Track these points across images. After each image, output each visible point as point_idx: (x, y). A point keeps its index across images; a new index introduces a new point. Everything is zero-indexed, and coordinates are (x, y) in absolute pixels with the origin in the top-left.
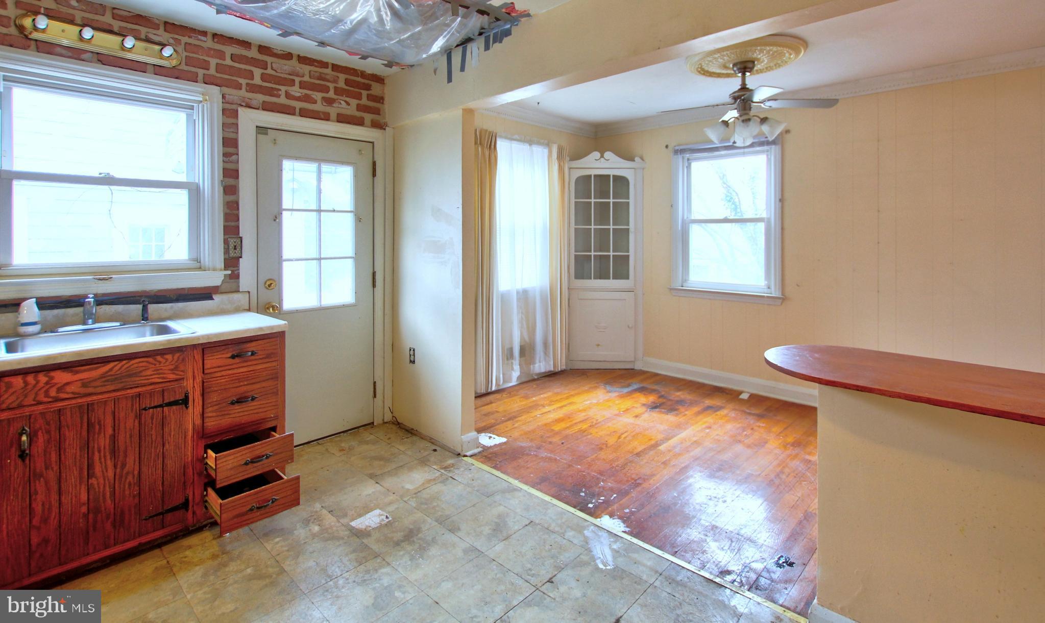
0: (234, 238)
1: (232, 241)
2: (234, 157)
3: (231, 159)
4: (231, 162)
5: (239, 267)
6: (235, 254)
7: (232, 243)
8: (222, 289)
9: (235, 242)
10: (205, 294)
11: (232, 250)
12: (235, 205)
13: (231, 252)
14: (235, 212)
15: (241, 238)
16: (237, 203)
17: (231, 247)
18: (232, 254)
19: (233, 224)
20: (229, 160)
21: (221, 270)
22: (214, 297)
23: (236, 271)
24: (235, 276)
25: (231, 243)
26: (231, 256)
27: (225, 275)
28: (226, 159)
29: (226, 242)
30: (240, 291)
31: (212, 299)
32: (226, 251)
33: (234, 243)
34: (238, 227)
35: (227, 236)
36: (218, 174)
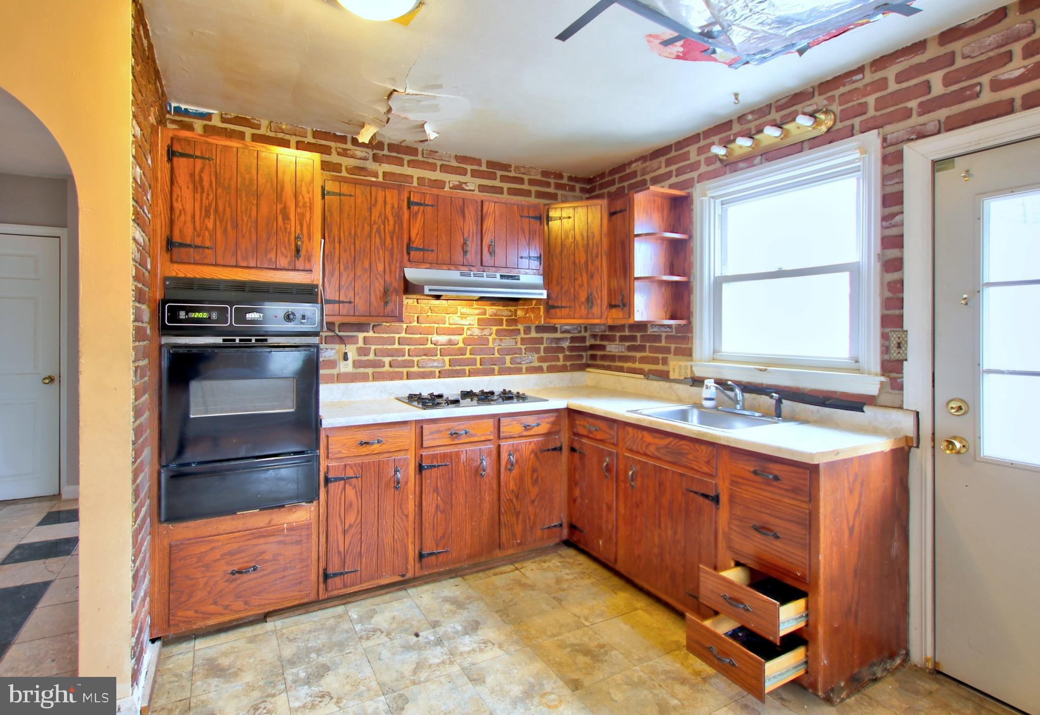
0: (896, 331)
1: (895, 336)
2: (898, 218)
3: (893, 222)
4: (894, 226)
5: (903, 373)
6: (899, 355)
7: (895, 339)
8: (881, 401)
9: (899, 338)
10: (855, 403)
11: (895, 348)
12: (899, 286)
13: (892, 351)
14: (900, 295)
15: (907, 331)
16: (901, 282)
17: (892, 345)
18: (894, 354)
19: (897, 312)
20: (890, 224)
21: (876, 375)
22: (865, 408)
23: (899, 378)
24: (897, 386)
25: (892, 339)
26: (892, 357)
27: (882, 383)
28: (885, 224)
29: (885, 337)
30: (905, 408)
31: (863, 411)
32: (885, 350)
33: (897, 339)
34: (901, 317)
35: (887, 330)
36: (876, 245)
